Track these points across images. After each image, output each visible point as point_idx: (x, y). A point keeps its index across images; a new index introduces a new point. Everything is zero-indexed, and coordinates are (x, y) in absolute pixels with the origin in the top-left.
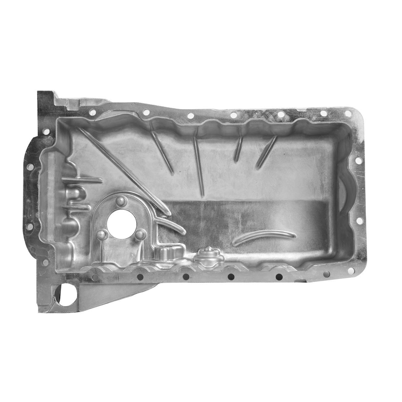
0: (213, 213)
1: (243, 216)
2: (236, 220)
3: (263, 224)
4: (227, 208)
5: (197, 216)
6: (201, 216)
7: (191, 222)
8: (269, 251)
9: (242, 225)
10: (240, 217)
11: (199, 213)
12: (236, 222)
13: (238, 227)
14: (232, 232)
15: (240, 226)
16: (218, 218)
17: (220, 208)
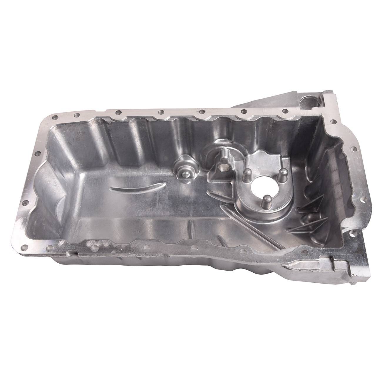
0: (182, 209)
1: (155, 205)
2: (161, 203)
3: (137, 199)
4: (169, 212)
5: (196, 205)
6: (193, 206)
7: (202, 201)
8: (134, 178)
9: (156, 198)
10: (157, 204)
11: (195, 208)
12: (161, 201)
13: (160, 196)
14: (165, 193)
15: (158, 197)
16: (177, 204)
17: (175, 213)
